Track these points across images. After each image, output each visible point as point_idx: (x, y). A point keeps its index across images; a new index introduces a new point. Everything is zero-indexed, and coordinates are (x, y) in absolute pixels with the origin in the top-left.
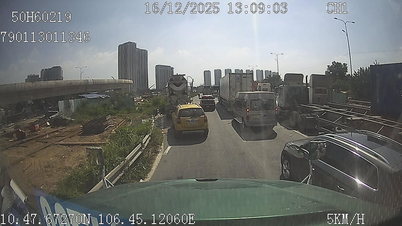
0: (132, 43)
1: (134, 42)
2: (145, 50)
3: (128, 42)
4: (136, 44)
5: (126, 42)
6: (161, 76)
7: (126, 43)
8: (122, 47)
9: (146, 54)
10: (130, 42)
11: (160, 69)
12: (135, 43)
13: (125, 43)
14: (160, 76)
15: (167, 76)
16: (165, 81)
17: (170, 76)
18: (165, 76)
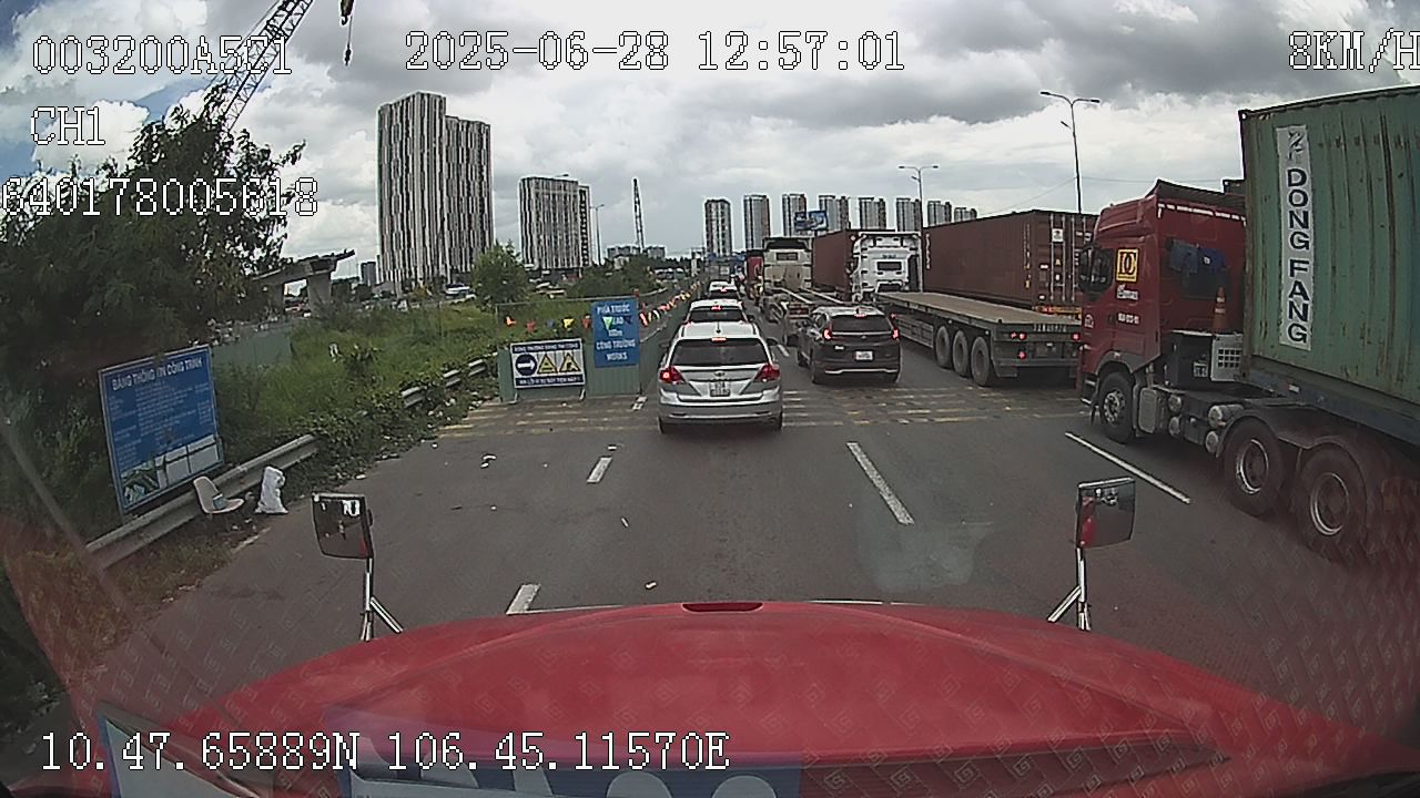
0: (429, 95)
1: (437, 94)
2: (481, 123)
3: (414, 96)
4: (444, 99)
5: (408, 95)
6: (541, 219)
7: (408, 99)
8: (392, 113)
9: (485, 136)
10: (423, 95)
11: (537, 195)
12: (443, 96)
13: (402, 100)
14: (538, 220)
15: (566, 220)
16: (556, 237)
17: (576, 219)
18: (555, 220)
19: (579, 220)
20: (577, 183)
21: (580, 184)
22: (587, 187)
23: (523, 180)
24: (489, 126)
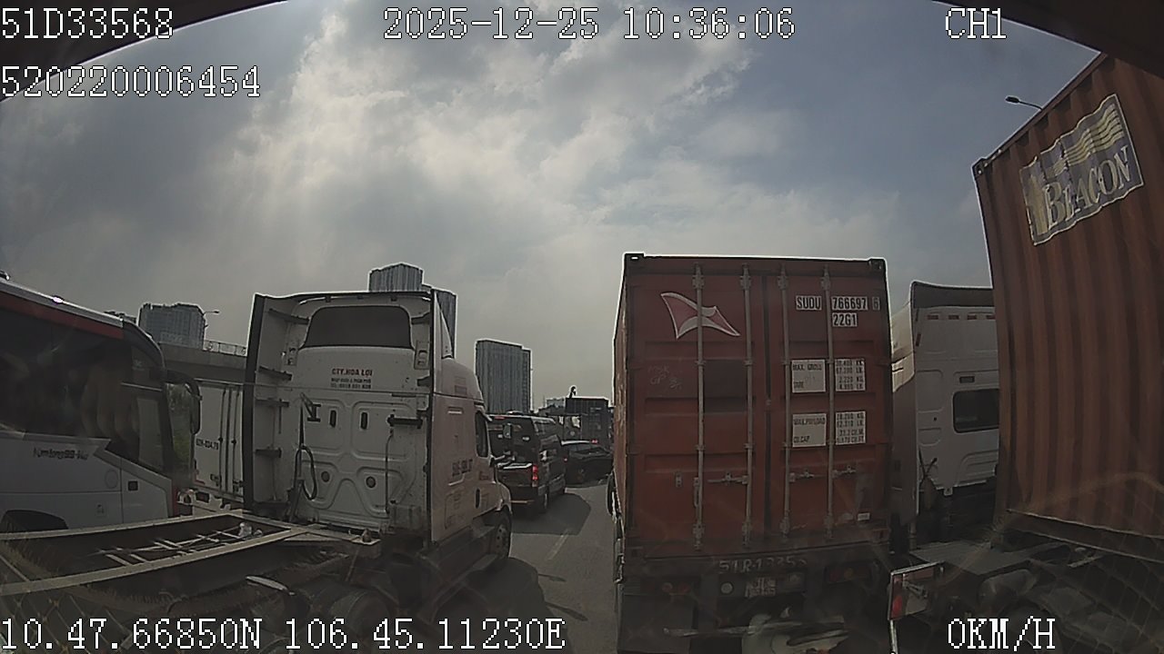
0: (409, 267)
1: (416, 267)
2: (449, 293)
3: (397, 266)
4: (422, 271)
5: (393, 264)
6: (491, 374)
7: (393, 267)
8: (380, 278)
9: (451, 304)
10: (405, 266)
11: (489, 354)
12: (420, 269)
13: (389, 268)
14: (489, 373)
15: (511, 376)
16: (502, 389)
17: (519, 377)
18: (502, 374)
19: (521, 377)
20: (521, 347)
21: (523, 348)
22: (529, 351)
23: (479, 342)
24: (455, 296)
